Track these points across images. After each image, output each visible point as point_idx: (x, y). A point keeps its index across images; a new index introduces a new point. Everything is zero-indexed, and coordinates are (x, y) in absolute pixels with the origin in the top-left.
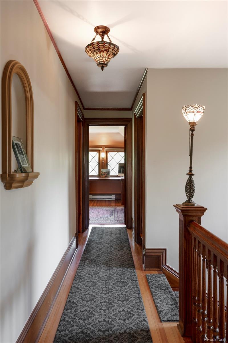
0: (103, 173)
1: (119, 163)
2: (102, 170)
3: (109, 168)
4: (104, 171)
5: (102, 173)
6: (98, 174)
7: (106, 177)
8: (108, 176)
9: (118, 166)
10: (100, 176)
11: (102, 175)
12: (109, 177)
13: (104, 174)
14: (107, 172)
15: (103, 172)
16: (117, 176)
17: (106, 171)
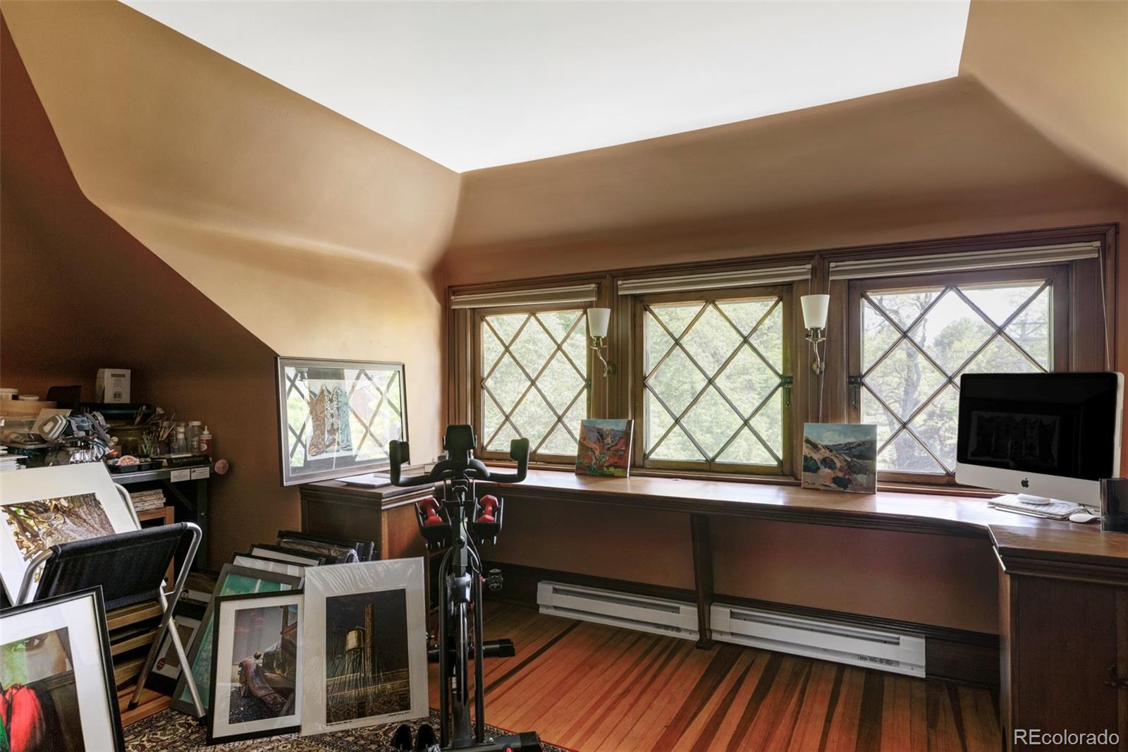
0: (817, 457)
1: (967, 371)
2: (811, 430)
3: (871, 414)
4: (826, 435)
5: (806, 450)
6: (780, 455)
7: (842, 485)
8: (861, 478)
9: (951, 400)
10: (793, 474)
11: (806, 469)
12: (870, 490)
13: (827, 463)
14: (848, 448)
15: (815, 446)
16: (945, 485)
17: (843, 440)
